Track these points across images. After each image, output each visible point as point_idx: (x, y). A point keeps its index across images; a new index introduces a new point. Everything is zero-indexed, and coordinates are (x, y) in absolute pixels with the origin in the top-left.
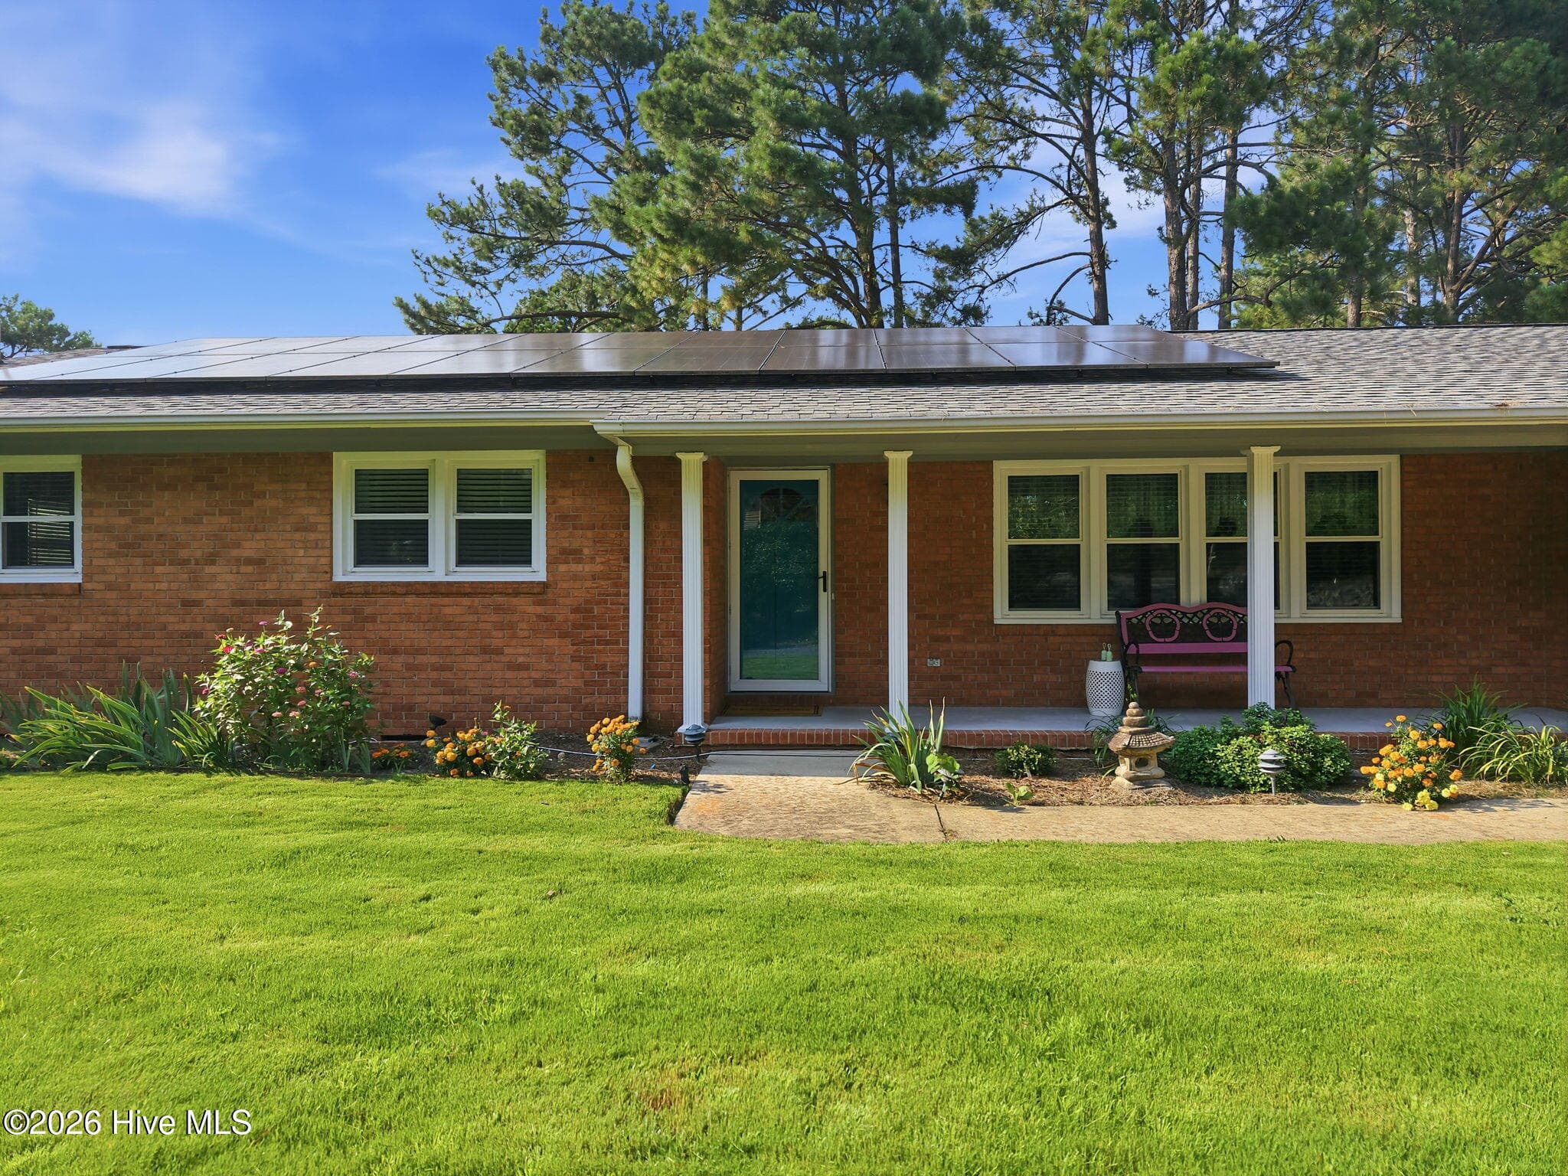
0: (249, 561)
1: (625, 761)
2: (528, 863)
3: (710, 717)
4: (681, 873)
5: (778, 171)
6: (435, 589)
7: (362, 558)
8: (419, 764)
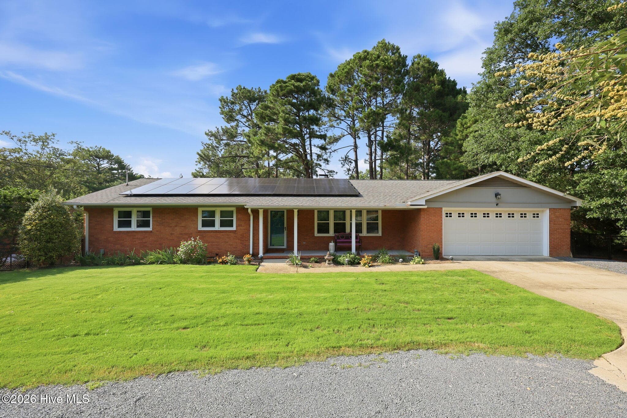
0: (182, 227)
1: (249, 261)
2: (236, 277)
3: (264, 254)
4: (257, 278)
5: (284, 132)
6: (216, 231)
7: (203, 226)
8: (215, 262)
